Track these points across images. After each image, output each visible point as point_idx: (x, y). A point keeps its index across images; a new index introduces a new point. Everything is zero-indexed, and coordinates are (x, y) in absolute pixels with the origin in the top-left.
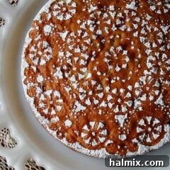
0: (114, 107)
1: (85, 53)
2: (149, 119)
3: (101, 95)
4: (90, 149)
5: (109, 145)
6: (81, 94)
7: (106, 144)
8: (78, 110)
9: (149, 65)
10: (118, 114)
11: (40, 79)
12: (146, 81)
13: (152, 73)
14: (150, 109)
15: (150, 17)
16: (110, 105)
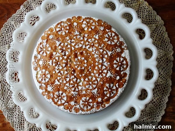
0: (102, 75)
1: (70, 77)
2: (115, 62)
3: (94, 79)
4: (116, 95)
5: (118, 85)
6: (89, 87)
7: (117, 86)
8: (96, 92)
9: (91, 50)
10: (106, 75)
11: (72, 103)
12: (97, 55)
13: (95, 50)
14: (111, 59)
15: (68, 37)
16: (101, 76)
